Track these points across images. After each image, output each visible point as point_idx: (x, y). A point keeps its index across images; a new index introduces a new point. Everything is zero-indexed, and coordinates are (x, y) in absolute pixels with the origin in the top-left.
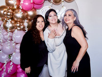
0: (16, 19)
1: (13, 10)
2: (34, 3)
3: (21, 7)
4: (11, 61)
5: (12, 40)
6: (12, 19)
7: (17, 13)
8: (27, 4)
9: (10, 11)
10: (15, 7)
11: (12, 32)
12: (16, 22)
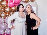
0: (6, 12)
1: (5, 7)
2: (15, 3)
3: (8, 6)
4: (5, 33)
5: (5, 22)
6: (4, 12)
7: (6, 8)
8: (11, 4)
9: (3, 8)
10: (5, 6)
11: (5, 18)
12: (6, 13)
